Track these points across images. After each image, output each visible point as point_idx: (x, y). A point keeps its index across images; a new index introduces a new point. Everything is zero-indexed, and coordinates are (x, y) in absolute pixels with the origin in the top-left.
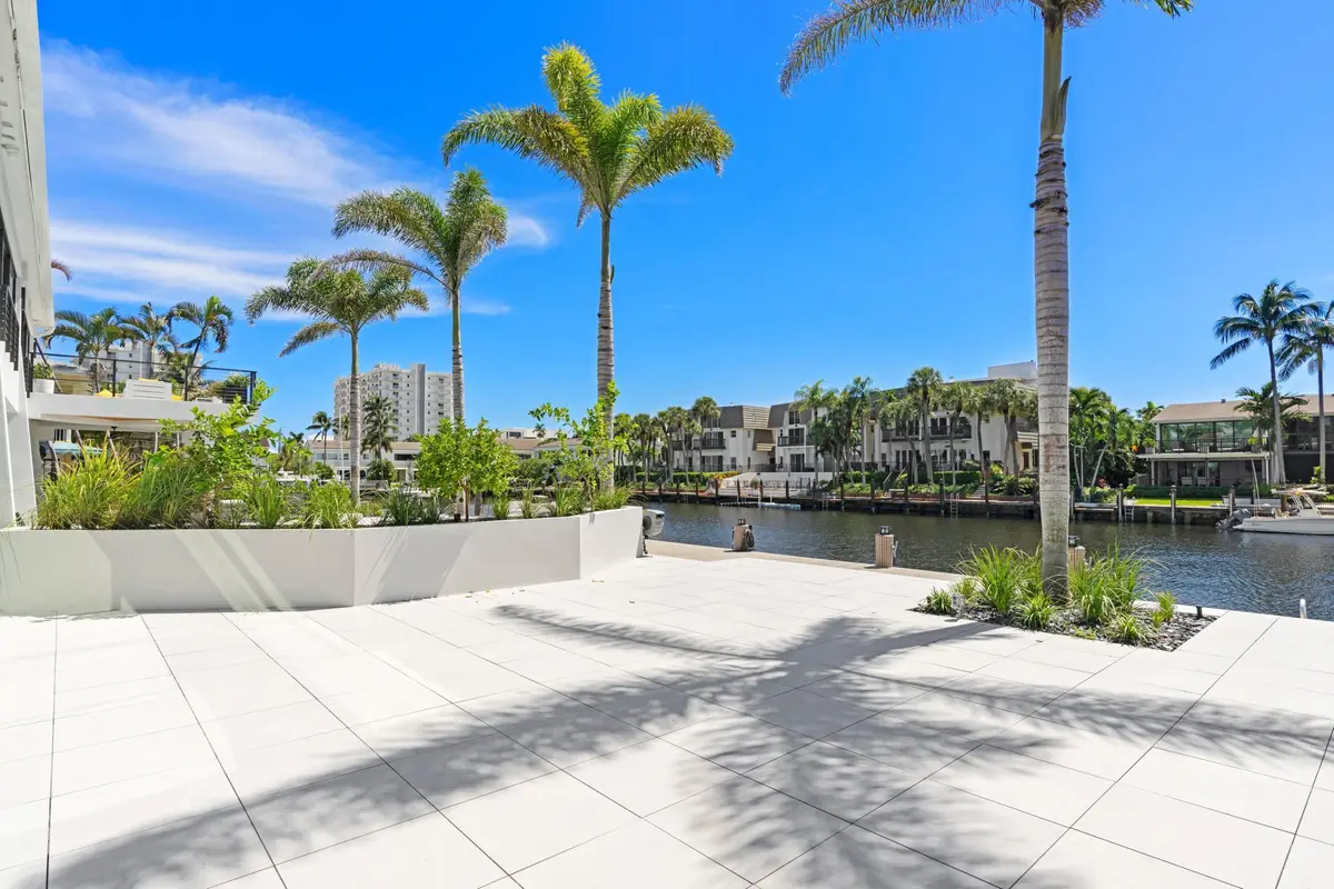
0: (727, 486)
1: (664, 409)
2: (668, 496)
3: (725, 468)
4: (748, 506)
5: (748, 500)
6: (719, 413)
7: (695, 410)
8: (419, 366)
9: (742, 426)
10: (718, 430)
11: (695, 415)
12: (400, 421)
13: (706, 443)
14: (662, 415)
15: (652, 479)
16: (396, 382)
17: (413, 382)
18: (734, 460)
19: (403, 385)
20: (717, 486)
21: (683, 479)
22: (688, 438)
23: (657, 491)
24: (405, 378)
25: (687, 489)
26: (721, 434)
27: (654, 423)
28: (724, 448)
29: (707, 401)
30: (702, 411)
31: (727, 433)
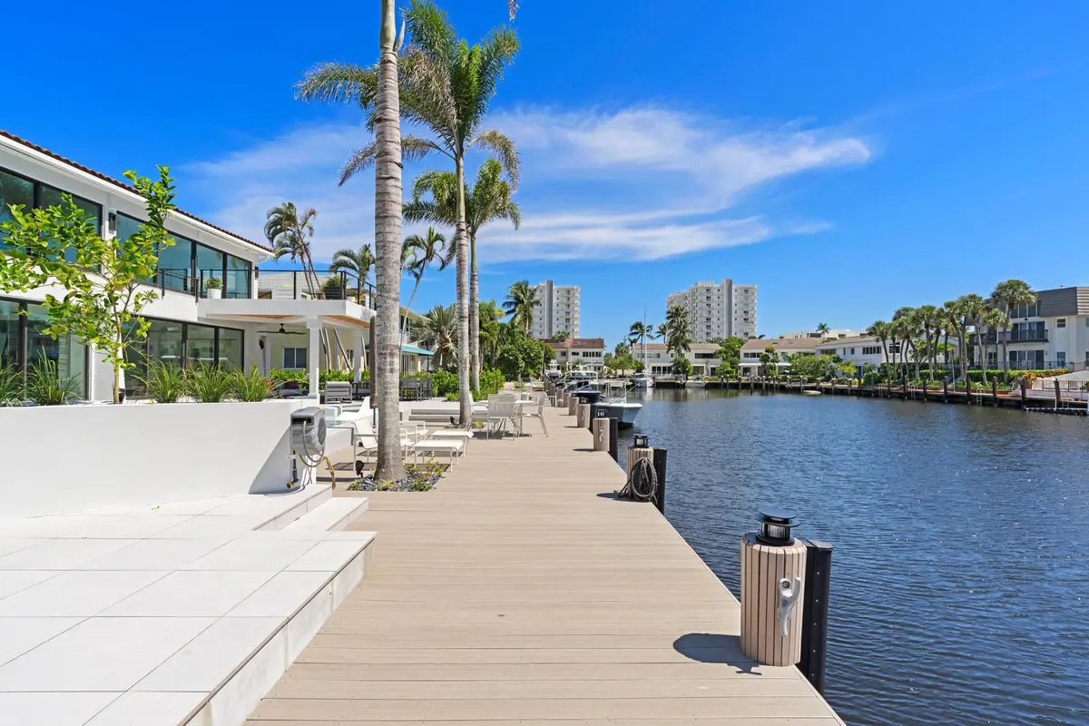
0: (1041, 387)
1: (954, 299)
2: (958, 396)
3: (1046, 365)
4: (1070, 413)
5: (1072, 405)
6: (1034, 299)
7: (997, 297)
8: (727, 280)
9: (1076, 313)
10: (1037, 319)
11: (996, 302)
12: (712, 327)
13: (1016, 335)
14: (948, 305)
15: (938, 377)
16: (709, 295)
17: (723, 295)
18: (1061, 355)
19: (714, 298)
20: (1025, 385)
21: (978, 378)
22: (992, 330)
23: (943, 390)
24: (715, 292)
25: (981, 390)
26: (1041, 324)
27: (939, 315)
28: (1047, 341)
29: (1014, 285)
30: (1008, 296)
31: (1050, 323)
